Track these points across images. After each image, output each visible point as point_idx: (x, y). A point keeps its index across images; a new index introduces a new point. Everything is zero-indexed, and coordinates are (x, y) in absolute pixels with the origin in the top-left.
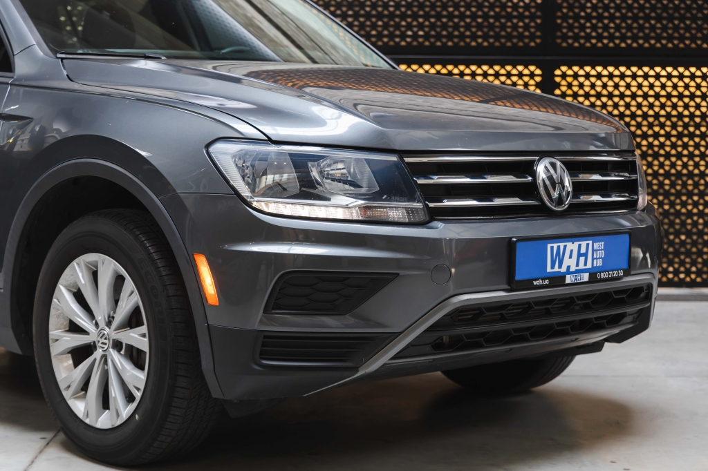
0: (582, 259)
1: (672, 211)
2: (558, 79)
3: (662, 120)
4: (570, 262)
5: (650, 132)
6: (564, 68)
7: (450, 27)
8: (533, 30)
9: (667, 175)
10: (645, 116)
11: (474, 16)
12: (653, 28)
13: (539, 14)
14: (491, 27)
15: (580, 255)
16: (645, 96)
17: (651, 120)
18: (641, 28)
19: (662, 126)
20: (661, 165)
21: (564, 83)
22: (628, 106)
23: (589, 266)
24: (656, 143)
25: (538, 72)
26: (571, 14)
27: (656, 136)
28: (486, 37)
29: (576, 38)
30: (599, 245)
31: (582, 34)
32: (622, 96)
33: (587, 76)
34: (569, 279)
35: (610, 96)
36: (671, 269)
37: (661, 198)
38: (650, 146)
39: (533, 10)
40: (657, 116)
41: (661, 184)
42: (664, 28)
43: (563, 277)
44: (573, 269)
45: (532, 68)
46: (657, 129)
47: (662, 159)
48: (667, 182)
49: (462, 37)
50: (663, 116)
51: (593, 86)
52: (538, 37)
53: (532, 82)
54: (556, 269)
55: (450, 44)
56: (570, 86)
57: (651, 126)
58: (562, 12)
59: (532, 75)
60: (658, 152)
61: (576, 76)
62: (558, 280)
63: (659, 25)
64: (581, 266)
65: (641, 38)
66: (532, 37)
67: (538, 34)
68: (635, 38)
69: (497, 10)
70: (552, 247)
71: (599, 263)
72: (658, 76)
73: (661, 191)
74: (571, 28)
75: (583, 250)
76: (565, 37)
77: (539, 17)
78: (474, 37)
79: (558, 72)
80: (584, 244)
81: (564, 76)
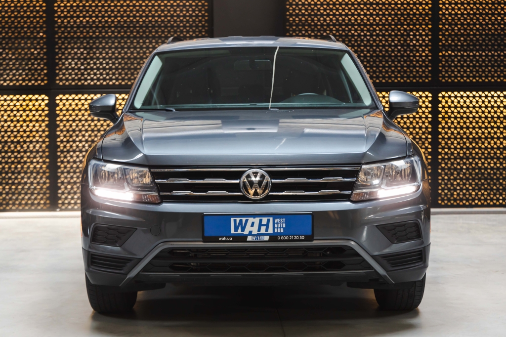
0: (263, 228)
1: (501, 167)
2: (440, 99)
3: (495, 119)
4: (251, 229)
5: (489, 126)
6: (443, 93)
7: (384, 72)
8: (427, 73)
10: (486, 117)
11: (396, 67)
12: (490, 71)
13: (430, 65)
14: (405, 72)
15: (261, 225)
16: (486, 107)
17: (489, 119)
19: (495, 122)
20: (495, 143)
21: (443, 101)
22: (477, 112)
24: (492, 131)
25: (430, 95)
26: (447, 64)
27: (492, 128)
28: (402, 77)
29: (450, 77)
31: (453, 75)
32: (474, 107)
33: (456, 97)
35: (468, 107)
36: (501, 198)
37: (495, 160)
38: (489, 133)
39: (427, 63)
40: (492, 117)
42: (496, 71)
43: (245, 237)
44: (255, 232)
45: (427, 93)
46: (492, 124)
47: (495, 140)
48: (498, 152)
49: (390, 77)
50: (496, 117)
51: (459, 102)
52: (430, 77)
53: (427, 100)
54: (239, 232)
55: (384, 81)
56: (447, 102)
57: (489, 123)
58: (442, 64)
59: (427, 97)
60: (493, 136)
61: (450, 97)
63: (493, 70)
64: (263, 231)
65: (490, 77)
66: (427, 77)
67: (430, 75)
68: (480, 77)
69: (408, 63)
70: (235, 219)
72: (493, 97)
73: (495, 157)
74: (447, 72)
76: (444, 77)
77: (430, 66)
78: (396, 77)
79: (440, 95)
80: (265, 219)
81: (443, 97)
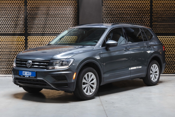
0: (28, 74)
1: (173, 61)
4: (26, 74)
9: (172, 54)
15: (27, 73)
16: (168, 41)
17: (169, 45)
18: (167, 29)
22: (165, 43)
23: (29, 75)
26: (155, 27)
30: (31, 73)
31: (157, 30)
33: (160, 38)
34: (26, 76)
35: (162, 41)
36: (172, 71)
38: (169, 49)
41: (171, 56)
42: (171, 29)
43: (25, 76)
44: (26, 75)
47: (171, 52)
54: (24, 75)
62: (24, 76)
64: (28, 75)
70: (23, 72)
71: (31, 75)
75: (28, 73)
80: (28, 72)
